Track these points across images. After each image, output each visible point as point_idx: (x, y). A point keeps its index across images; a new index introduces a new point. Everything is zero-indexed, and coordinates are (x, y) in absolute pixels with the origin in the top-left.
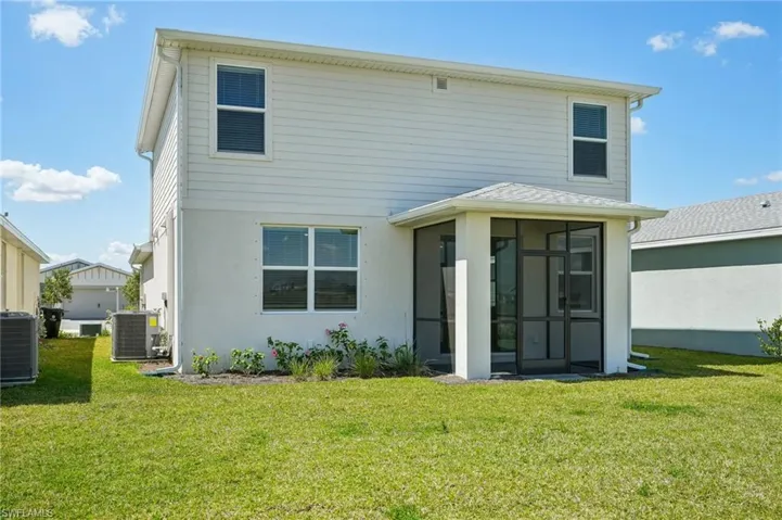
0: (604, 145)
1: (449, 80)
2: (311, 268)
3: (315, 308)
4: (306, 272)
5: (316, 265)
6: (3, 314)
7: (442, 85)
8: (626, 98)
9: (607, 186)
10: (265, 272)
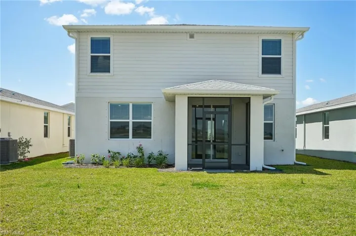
0: (280, 58)
1: (195, 34)
2: (131, 121)
3: (133, 138)
4: (129, 122)
5: (133, 119)
6: (1, 139)
7: (192, 36)
8: (293, 34)
9: (281, 79)
10: (111, 122)
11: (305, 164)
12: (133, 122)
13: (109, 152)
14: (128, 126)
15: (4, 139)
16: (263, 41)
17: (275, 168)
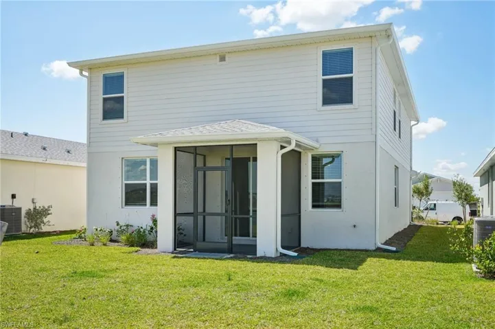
0: (351, 78)
1: (227, 55)
2: (148, 182)
3: (151, 205)
4: (146, 184)
5: (151, 180)
7: (222, 59)
8: (371, 37)
9: (353, 110)
10: (126, 184)
11: (394, 249)
12: (151, 184)
13: (118, 224)
14: (145, 190)
15: (4, 206)
16: (325, 55)
17: (296, 254)
